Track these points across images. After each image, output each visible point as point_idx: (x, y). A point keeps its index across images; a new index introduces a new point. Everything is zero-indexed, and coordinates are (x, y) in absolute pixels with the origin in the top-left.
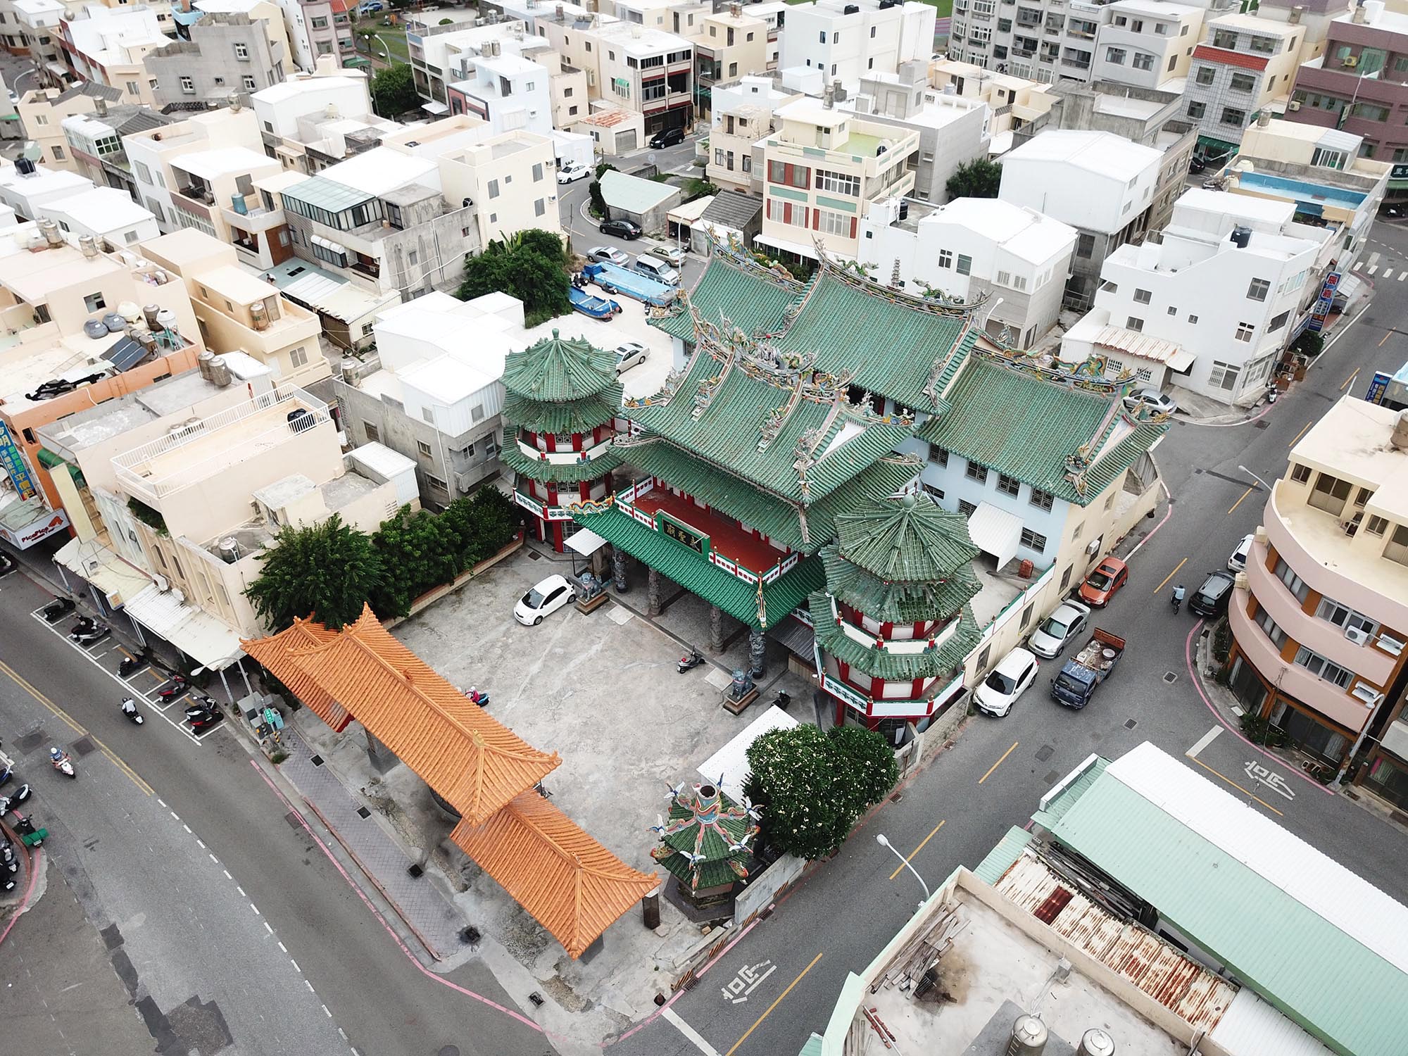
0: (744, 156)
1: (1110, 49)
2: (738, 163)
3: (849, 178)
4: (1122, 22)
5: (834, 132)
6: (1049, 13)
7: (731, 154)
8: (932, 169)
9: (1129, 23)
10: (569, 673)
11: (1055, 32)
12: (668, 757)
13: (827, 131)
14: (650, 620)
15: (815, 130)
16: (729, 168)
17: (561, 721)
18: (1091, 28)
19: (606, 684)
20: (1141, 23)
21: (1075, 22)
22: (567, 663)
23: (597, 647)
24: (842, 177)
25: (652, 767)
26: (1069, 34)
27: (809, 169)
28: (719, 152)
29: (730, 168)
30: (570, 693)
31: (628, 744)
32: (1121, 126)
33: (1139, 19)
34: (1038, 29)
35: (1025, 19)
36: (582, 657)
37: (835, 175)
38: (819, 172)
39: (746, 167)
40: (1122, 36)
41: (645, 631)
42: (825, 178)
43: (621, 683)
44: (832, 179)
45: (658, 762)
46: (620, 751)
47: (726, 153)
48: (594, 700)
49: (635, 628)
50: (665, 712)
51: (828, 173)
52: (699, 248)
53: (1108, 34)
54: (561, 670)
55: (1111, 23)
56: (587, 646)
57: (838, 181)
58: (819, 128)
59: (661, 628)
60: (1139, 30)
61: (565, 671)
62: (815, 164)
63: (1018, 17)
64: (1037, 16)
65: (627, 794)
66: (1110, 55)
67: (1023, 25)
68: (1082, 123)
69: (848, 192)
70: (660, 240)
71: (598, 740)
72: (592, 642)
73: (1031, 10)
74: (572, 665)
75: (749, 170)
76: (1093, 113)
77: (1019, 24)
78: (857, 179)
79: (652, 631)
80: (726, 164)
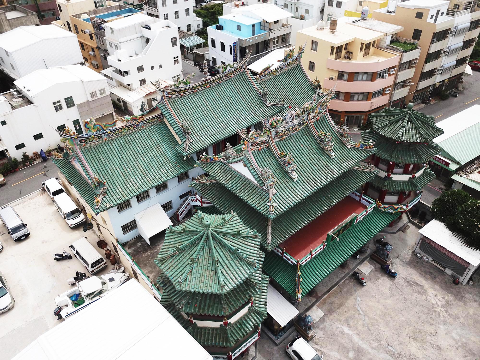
10: (372, 348)
12: (428, 297)
14: (321, 297)
17: (416, 354)
19: (378, 325)
22: (363, 349)
23: (346, 330)
25: (438, 306)
30: (390, 348)
31: (425, 316)
32: (26, 21)
36: (356, 339)
41: (328, 301)
43: (377, 317)
45: (434, 302)
46: (431, 321)
48: (393, 333)
49: (327, 306)
50: (396, 296)
54: (369, 353)
56: (345, 336)
59: (328, 291)
61: (370, 351)
65: (462, 319)
68: (7, 28)
71: (426, 333)
72: (342, 333)
74: (364, 346)
76: (9, 20)
79: (329, 297)
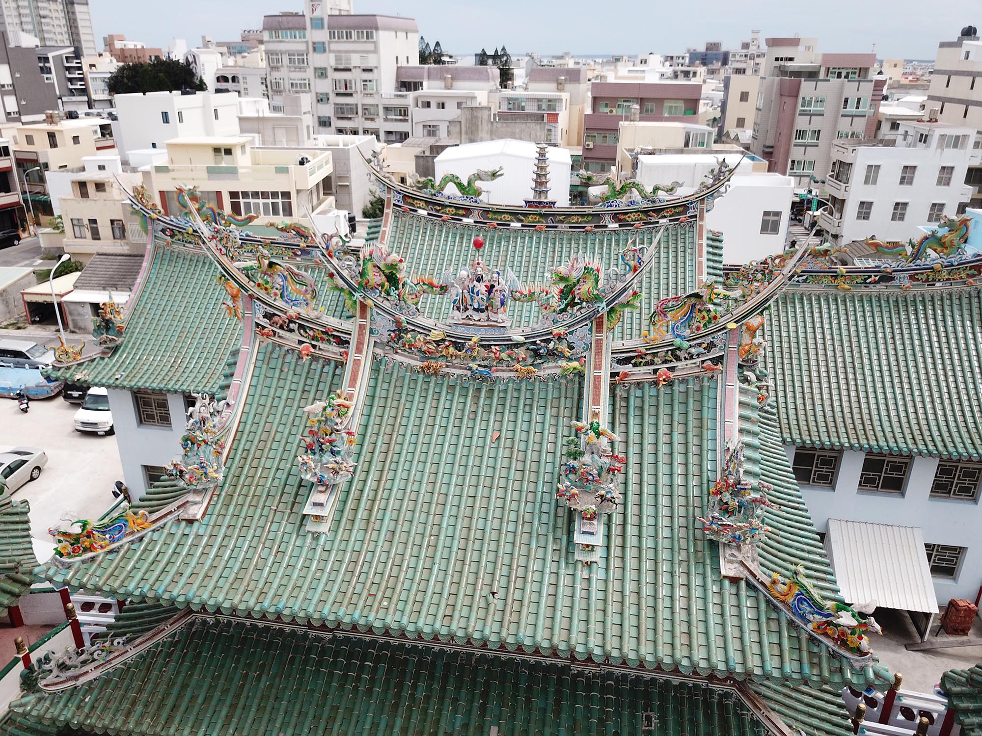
0: (112, 222)
1: (424, 126)
2: (105, 229)
3: (275, 195)
4: (428, 105)
5: (237, 152)
6: (363, 105)
7: (94, 221)
8: (350, 194)
9: (433, 105)
11: (373, 120)
13: (228, 152)
15: (211, 153)
16: (94, 239)
18: (403, 112)
20: (443, 104)
21: (387, 109)
24: (265, 195)
26: (386, 120)
27: (219, 194)
28: (76, 223)
29: (96, 235)
33: (441, 101)
34: (356, 120)
35: (343, 113)
37: (256, 195)
38: (234, 195)
39: (118, 234)
40: (433, 114)
42: (242, 201)
44: (252, 201)
47: (86, 222)
51: (245, 195)
52: (82, 324)
53: (419, 115)
55: (417, 106)
57: (261, 201)
58: (217, 150)
60: (443, 108)
62: (225, 186)
63: (336, 112)
64: (354, 109)
66: (426, 132)
67: (342, 118)
68: (483, 134)
69: (276, 212)
70: (19, 328)
73: (347, 104)
75: (123, 236)
77: (339, 118)
78: (286, 195)
80: (88, 234)
